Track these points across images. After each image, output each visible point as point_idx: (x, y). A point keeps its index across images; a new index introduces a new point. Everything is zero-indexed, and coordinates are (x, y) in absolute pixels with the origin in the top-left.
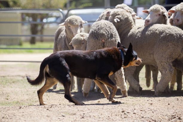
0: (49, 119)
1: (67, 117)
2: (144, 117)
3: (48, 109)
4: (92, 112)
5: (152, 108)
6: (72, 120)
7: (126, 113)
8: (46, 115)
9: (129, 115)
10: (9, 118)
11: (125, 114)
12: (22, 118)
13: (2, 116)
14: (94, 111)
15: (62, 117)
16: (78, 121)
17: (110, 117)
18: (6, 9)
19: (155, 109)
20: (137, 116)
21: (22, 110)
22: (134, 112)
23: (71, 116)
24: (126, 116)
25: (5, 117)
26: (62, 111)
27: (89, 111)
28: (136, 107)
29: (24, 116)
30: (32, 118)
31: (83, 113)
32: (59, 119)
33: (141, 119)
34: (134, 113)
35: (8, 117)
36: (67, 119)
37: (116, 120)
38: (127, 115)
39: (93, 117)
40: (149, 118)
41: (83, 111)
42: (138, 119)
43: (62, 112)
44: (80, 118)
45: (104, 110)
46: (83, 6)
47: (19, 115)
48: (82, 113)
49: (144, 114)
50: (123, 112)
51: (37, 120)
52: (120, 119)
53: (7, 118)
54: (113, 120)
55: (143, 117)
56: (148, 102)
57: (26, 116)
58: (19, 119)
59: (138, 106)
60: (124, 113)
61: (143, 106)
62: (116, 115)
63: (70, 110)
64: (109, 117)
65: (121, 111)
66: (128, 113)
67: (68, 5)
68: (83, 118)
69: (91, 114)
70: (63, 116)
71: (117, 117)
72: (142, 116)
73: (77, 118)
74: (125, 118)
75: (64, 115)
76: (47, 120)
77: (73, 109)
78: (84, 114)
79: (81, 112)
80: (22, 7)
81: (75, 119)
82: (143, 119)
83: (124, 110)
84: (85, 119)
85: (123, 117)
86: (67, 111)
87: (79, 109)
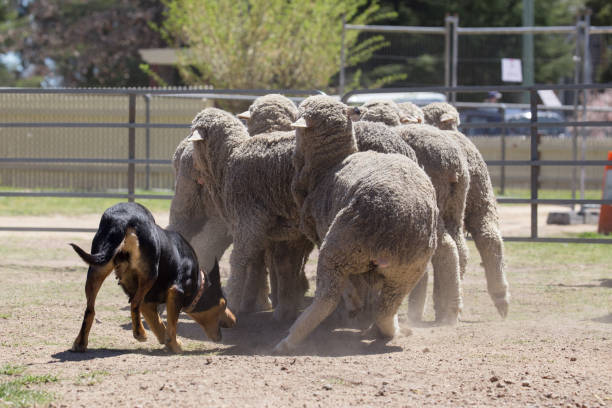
0: (288, 394)
1: (338, 390)
2: (554, 395)
3: (283, 369)
4: (408, 379)
5: (574, 369)
6: (352, 399)
7: (503, 384)
8: (279, 384)
9: (510, 391)
10: (178, 390)
11: (499, 386)
12: (211, 391)
13: (157, 383)
14: (413, 377)
15: (324, 391)
16: (369, 403)
17: (458, 393)
18: (175, 88)
19: (584, 374)
20: (534, 393)
21: (215, 368)
22: (524, 382)
23: (348, 390)
24: (502, 393)
25: (167, 386)
26: (323, 373)
27: (399, 376)
28: (530, 369)
29: (218, 386)
30: (241, 391)
31: (383, 380)
32: (315, 395)
33: (543, 403)
34: (524, 385)
35: (174, 387)
36: (337, 397)
37: (474, 404)
38: (506, 390)
39: (411, 393)
40: (565, 398)
41: (383, 376)
42: (537, 400)
43: (324, 377)
44: (372, 394)
45: (441, 375)
46: (380, 83)
47: (204, 384)
48: (379, 381)
49: (553, 389)
50: (494, 380)
51: (253, 398)
52: (486, 399)
53: (172, 391)
54: (466, 403)
55: (549, 396)
56: (564, 354)
57: (225, 386)
58: (206, 394)
59: (536, 363)
60: (496, 383)
61: (549, 365)
62: (475, 389)
63: (344, 371)
64: (454, 393)
65: (489, 376)
66: (508, 383)
67: (342, 80)
68: (382, 394)
69: (404, 385)
70: (327, 389)
71: (478, 395)
72: (547, 391)
73: (364, 395)
74: (499, 396)
75: (329, 386)
76: (282, 399)
77: (354, 371)
78: (385, 384)
79: (376, 378)
80: (214, 86)
81: (359, 397)
82: (550, 402)
83: (497, 374)
84: (388, 398)
85: (493, 394)
86: (337, 374)
87: (371, 370)
